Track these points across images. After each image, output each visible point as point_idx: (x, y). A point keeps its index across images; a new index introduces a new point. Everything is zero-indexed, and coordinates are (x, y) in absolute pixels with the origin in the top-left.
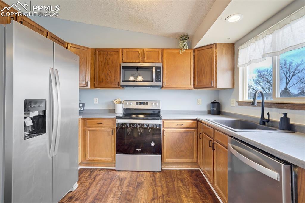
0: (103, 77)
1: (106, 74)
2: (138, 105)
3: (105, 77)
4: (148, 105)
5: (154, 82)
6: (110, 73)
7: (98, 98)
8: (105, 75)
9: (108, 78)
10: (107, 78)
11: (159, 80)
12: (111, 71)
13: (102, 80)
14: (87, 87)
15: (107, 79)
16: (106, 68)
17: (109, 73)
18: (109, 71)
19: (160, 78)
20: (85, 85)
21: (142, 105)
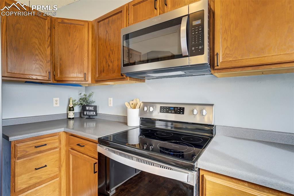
0: (104, 63)
1: (107, 57)
2: (163, 112)
3: (106, 62)
4: (183, 113)
5: (187, 56)
6: (113, 54)
7: (112, 98)
8: (106, 60)
9: (110, 64)
10: (108, 64)
11: (198, 49)
12: (113, 50)
13: (102, 69)
14: (86, 82)
15: (109, 66)
16: (107, 47)
17: (111, 55)
18: (111, 50)
19: (203, 44)
20: (83, 79)
21: (171, 113)
